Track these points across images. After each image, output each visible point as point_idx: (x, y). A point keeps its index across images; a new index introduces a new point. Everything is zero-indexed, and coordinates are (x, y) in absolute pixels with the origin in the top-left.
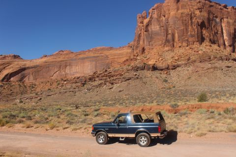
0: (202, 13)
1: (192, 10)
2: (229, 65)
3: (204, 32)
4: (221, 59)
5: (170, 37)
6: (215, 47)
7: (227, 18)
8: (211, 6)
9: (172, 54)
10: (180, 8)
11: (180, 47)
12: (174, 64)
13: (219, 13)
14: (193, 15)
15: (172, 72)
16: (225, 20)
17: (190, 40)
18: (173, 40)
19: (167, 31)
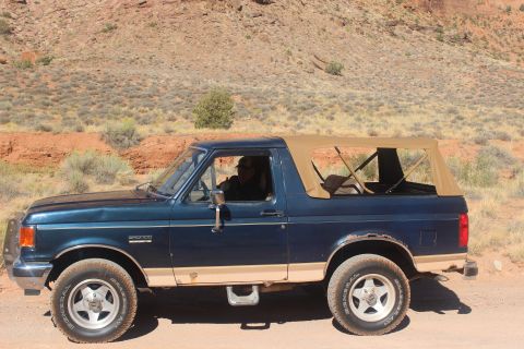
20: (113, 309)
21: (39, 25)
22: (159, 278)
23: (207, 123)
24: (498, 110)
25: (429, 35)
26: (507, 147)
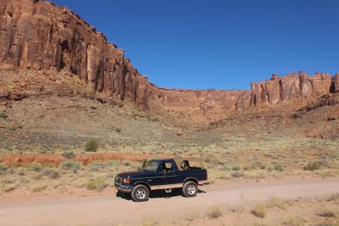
0: (67, 30)
1: (55, 20)
2: (95, 105)
3: (65, 55)
4: (85, 96)
5: (15, 49)
6: (76, 78)
7: (94, 45)
8: (79, 23)
9: (15, 77)
10: (38, 11)
11: (29, 68)
12: (18, 92)
13: (86, 36)
14: (54, 27)
15: (15, 104)
16: (92, 46)
17: (45, 61)
18: (20, 56)
19: (12, 39)
21: (16, 115)
22: (153, 188)
23: (89, 150)
24: (172, 144)
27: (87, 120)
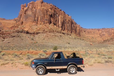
0: (52, 11)
1: (48, 8)
2: (61, 35)
3: (52, 19)
4: (58, 32)
5: (36, 18)
6: (55, 26)
7: (61, 15)
8: (56, 9)
9: (36, 27)
10: (43, 6)
11: (40, 24)
12: (37, 32)
13: (58, 12)
14: (48, 11)
15: (36, 35)
16: (60, 16)
17: (45, 22)
18: (38, 20)
19: (35, 15)
20: (43, 71)
21: (36, 39)
25: (79, 39)
26: (88, 52)
27: (58, 40)
